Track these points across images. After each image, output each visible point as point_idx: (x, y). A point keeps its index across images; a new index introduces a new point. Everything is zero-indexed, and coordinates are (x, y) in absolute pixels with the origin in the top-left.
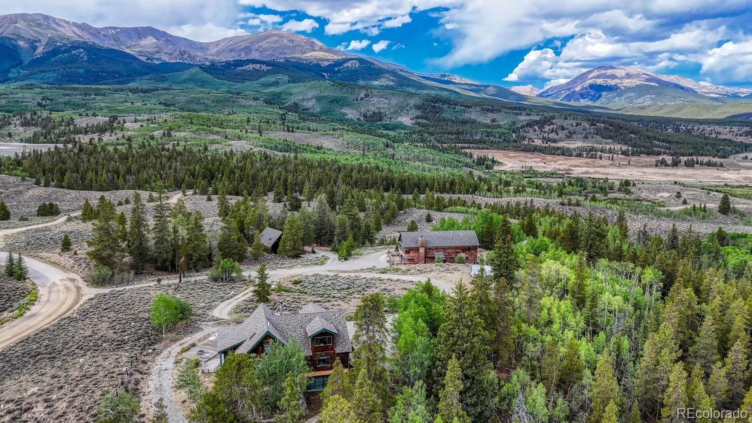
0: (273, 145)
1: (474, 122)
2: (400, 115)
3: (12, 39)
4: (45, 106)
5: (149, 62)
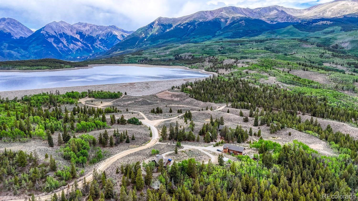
0: (285, 81)
3: (219, 19)
4: (220, 51)
5: (271, 23)
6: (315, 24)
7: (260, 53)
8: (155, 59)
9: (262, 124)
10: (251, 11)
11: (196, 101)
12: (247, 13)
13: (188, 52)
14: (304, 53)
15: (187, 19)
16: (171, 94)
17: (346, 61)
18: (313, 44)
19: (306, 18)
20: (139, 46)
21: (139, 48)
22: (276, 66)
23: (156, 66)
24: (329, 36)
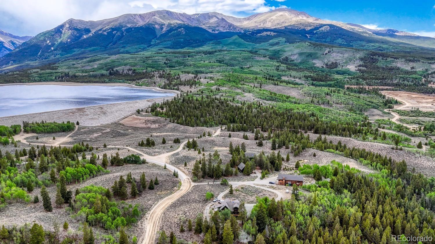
0: (264, 98)
1: (398, 69)
2: (349, 64)
3: (153, 24)
4: (167, 64)
5: (213, 32)
6: (260, 35)
7: (214, 67)
8: (81, 74)
9: (280, 147)
10: (189, 17)
11: (182, 127)
12: (185, 20)
13: (126, 65)
14: (260, 66)
15: (110, 22)
16: (143, 119)
17: (302, 74)
18: (266, 57)
19: (248, 28)
20: (44, 57)
21: (44, 60)
22: (243, 81)
23: (86, 84)
24: (276, 48)
